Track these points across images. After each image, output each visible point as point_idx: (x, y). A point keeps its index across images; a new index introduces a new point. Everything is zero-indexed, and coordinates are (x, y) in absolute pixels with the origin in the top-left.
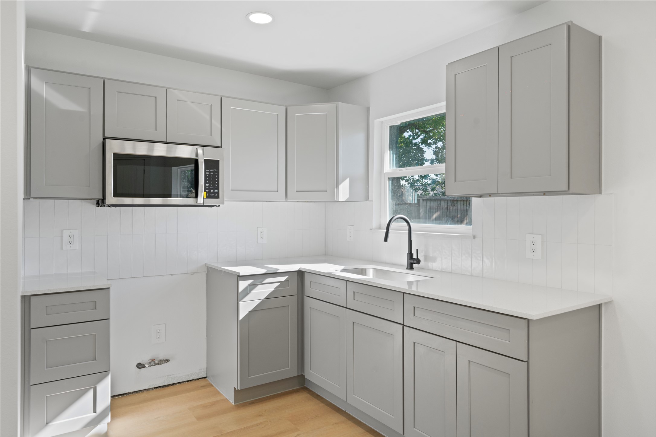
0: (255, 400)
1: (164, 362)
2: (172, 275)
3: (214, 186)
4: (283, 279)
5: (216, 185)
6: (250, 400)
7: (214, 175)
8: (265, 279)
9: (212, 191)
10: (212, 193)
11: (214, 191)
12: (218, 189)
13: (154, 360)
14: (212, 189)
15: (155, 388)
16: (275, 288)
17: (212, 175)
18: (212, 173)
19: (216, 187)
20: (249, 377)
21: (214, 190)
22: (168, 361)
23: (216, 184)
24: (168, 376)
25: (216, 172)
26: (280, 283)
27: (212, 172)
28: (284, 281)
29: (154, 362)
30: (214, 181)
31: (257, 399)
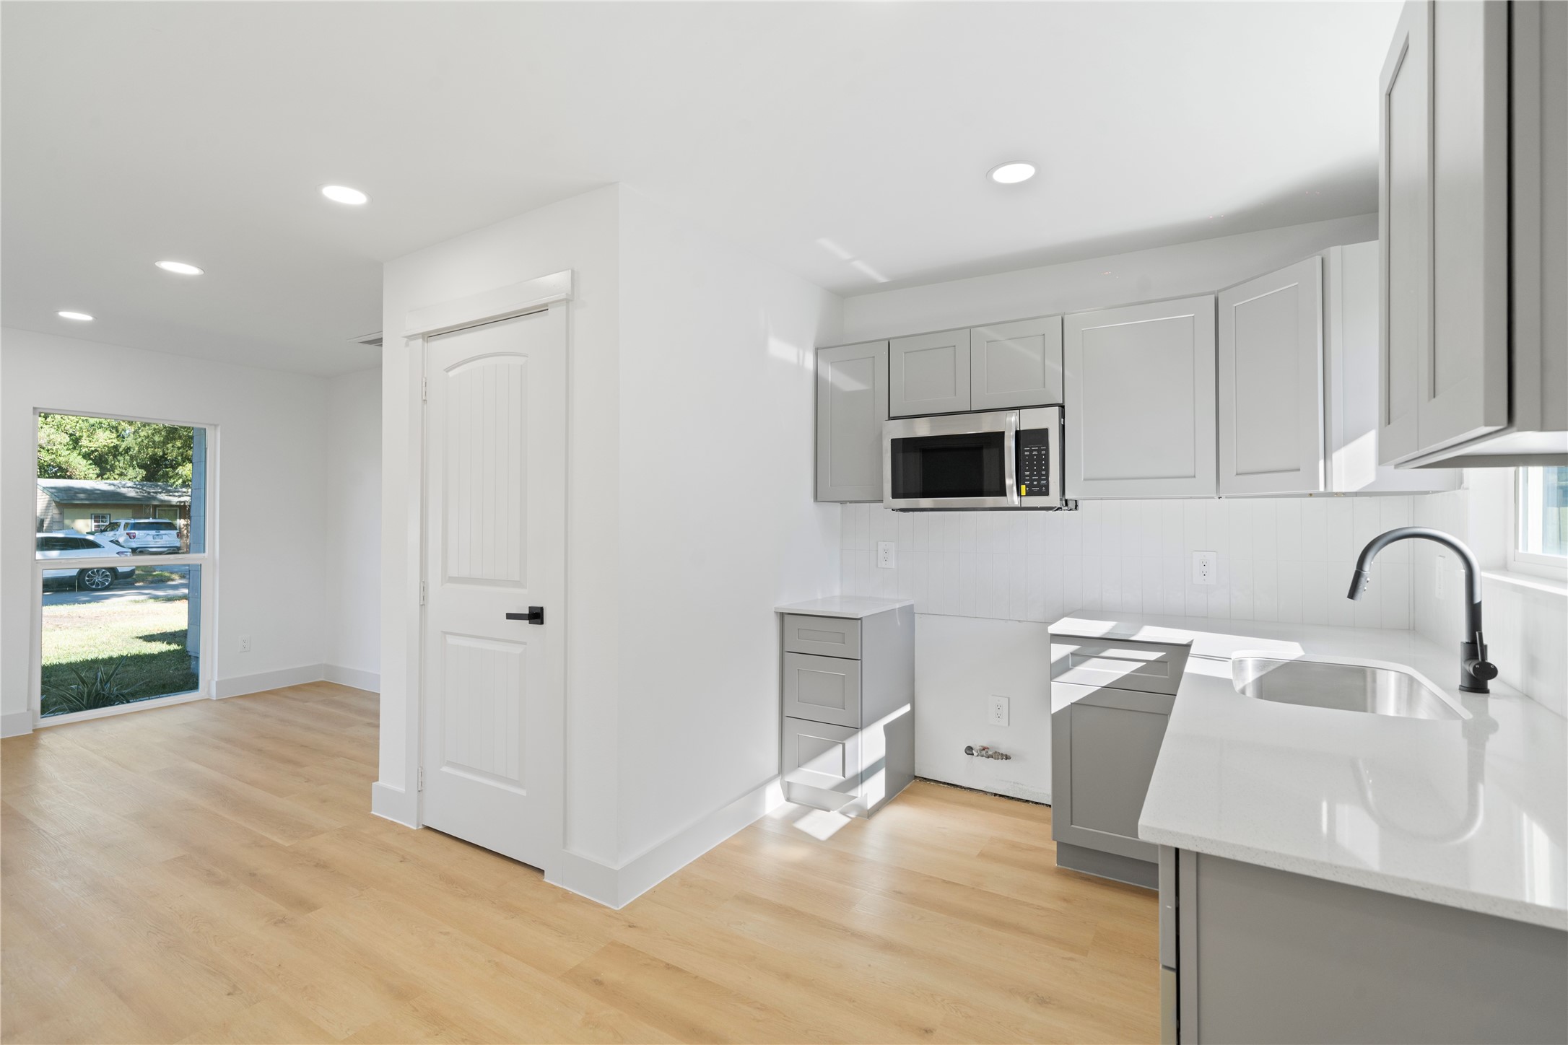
0: (1100, 878)
1: (1000, 757)
2: (1019, 621)
3: (1039, 475)
4: (1153, 656)
5: (1044, 473)
6: (1089, 873)
7: (1039, 455)
8: (1106, 650)
9: (1035, 483)
10: (1035, 486)
11: (1039, 483)
12: (1047, 479)
13: (987, 748)
14: (1035, 480)
15: (996, 795)
16: (1133, 672)
17: (1035, 455)
18: (1035, 453)
19: (1043, 475)
20: (1072, 824)
21: (1039, 481)
22: (1007, 758)
23: (1044, 470)
24: (1014, 783)
25: (1043, 450)
26: (1144, 664)
27: (1035, 450)
28: (1154, 661)
29: (986, 752)
30: (1039, 466)
31: (1106, 879)
